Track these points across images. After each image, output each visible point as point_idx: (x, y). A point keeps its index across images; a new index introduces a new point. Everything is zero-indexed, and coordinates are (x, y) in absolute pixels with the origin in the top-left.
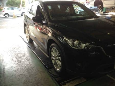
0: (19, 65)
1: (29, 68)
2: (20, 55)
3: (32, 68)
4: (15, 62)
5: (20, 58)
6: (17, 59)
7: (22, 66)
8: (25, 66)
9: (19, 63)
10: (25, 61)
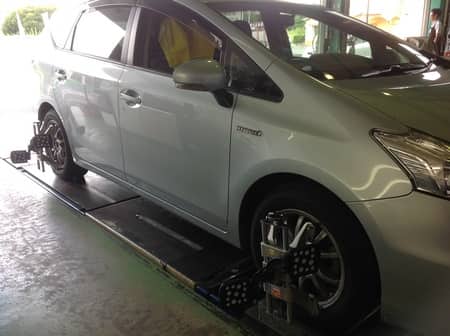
0: (55, 307)
2: (40, 252)
3: (142, 315)
4: (27, 290)
5: (47, 264)
6: (31, 271)
7: (78, 311)
9: (51, 293)
10: (83, 281)
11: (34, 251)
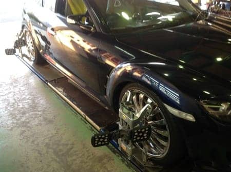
11: (18, 105)
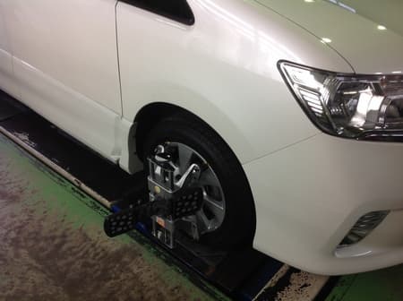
1: (42, 244)
8: (13, 235)
